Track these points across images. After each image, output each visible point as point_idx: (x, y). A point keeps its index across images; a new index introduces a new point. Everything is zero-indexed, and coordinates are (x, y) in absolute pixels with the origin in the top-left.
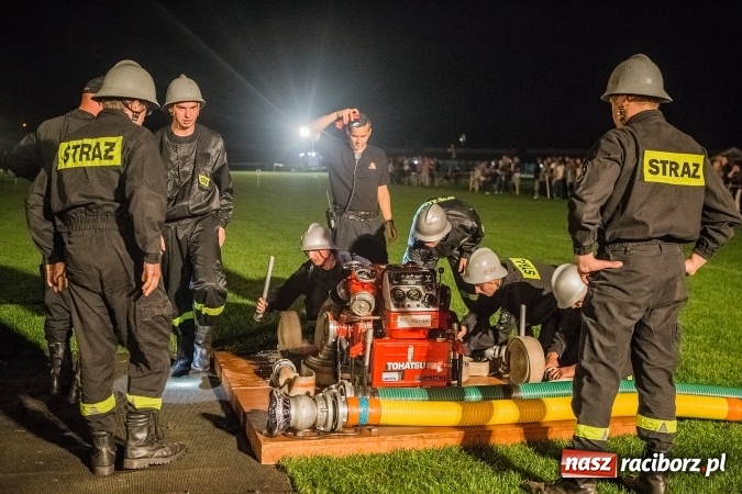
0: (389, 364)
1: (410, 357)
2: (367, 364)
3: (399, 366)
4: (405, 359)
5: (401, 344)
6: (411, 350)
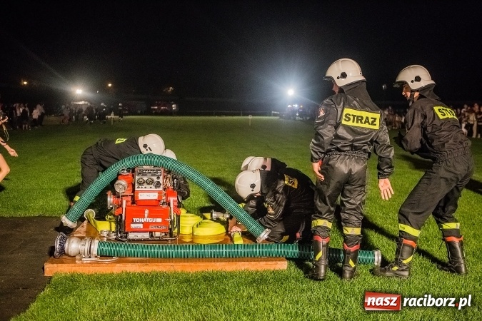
0: (134, 219)
1: (146, 215)
2: (123, 219)
3: (141, 220)
4: (143, 217)
5: (141, 208)
6: (147, 212)
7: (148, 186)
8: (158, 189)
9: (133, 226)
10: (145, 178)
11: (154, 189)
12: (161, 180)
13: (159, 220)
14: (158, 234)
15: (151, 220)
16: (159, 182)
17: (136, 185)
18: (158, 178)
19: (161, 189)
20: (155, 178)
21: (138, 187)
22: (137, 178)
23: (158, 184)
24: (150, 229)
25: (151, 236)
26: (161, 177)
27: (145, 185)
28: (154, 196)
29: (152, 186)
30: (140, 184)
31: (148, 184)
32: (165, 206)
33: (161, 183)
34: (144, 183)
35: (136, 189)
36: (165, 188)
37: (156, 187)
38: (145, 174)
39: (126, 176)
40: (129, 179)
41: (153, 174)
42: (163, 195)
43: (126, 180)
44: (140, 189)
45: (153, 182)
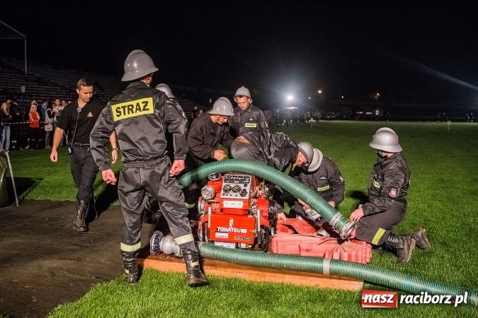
7: (234, 194)
8: (243, 198)
9: (218, 235)
10: (233, 185)
11: (239, 197)
12: (248, 189)
13: (244, 231)
14: (243, 246)
15: (236, 230)
16: (245, 190)
17: (222, 192)
18: (246, 185)
19: (247, 197)
20: (242, 186)
21: (224, 194)
22: (224, 184)
23: (243, 193)
24: (235, 239)
25: (237, 247)
26: (249, 185)
27: (231, 192)
28: (239, 205)
29: (238, 194)
30: (226, 191)
31: (235, 192)
32: (250, 216)
33: (248, 191)
34: (230, 190)
35: (222, 197)
36: (255, 197)
37: (241, 195)
38: (232, 181)
39: (215, 183)
40: (217, 185)
41: (241, 182)
42: (252, 204)
43: (215, 186)
44: (225, 197)
45: (239, 190)
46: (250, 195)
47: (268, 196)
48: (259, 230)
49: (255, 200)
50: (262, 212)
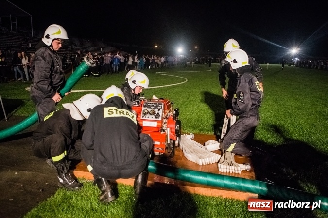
8: (157, 119)
10: (149, 110)
11: (155, 119)
12: (161, 113)
13: (158, 143)
14: (157, 153)
16: (159, 114)
17: (142, 114)
18: (159, 110)
19: (160, 119)
20: (156, 110)
21: (143, 117)
22: (143, 109)
23: (158, 116)
26: (161, 110)
27: (148, 115)
28: (154, 124)
29: (153, 116)
30: (145, 114)
31: (151, 115)
32: (162, 133)
33: (161, 114)
34: (148, 113)
35: (142, 118)
36: (166, 118)
37: (156, 117)
38: (149, 107)
39: (137, 108)
40: (139, 110)
41: (156, 107)
42: (164, 123)
43: (137, 110)
44: (144, 118)
45: (154, 113)
46: (162, 117)
47: (175, 117)
48: (169, 143)
49: (165, 120)
50: (171, 128)
